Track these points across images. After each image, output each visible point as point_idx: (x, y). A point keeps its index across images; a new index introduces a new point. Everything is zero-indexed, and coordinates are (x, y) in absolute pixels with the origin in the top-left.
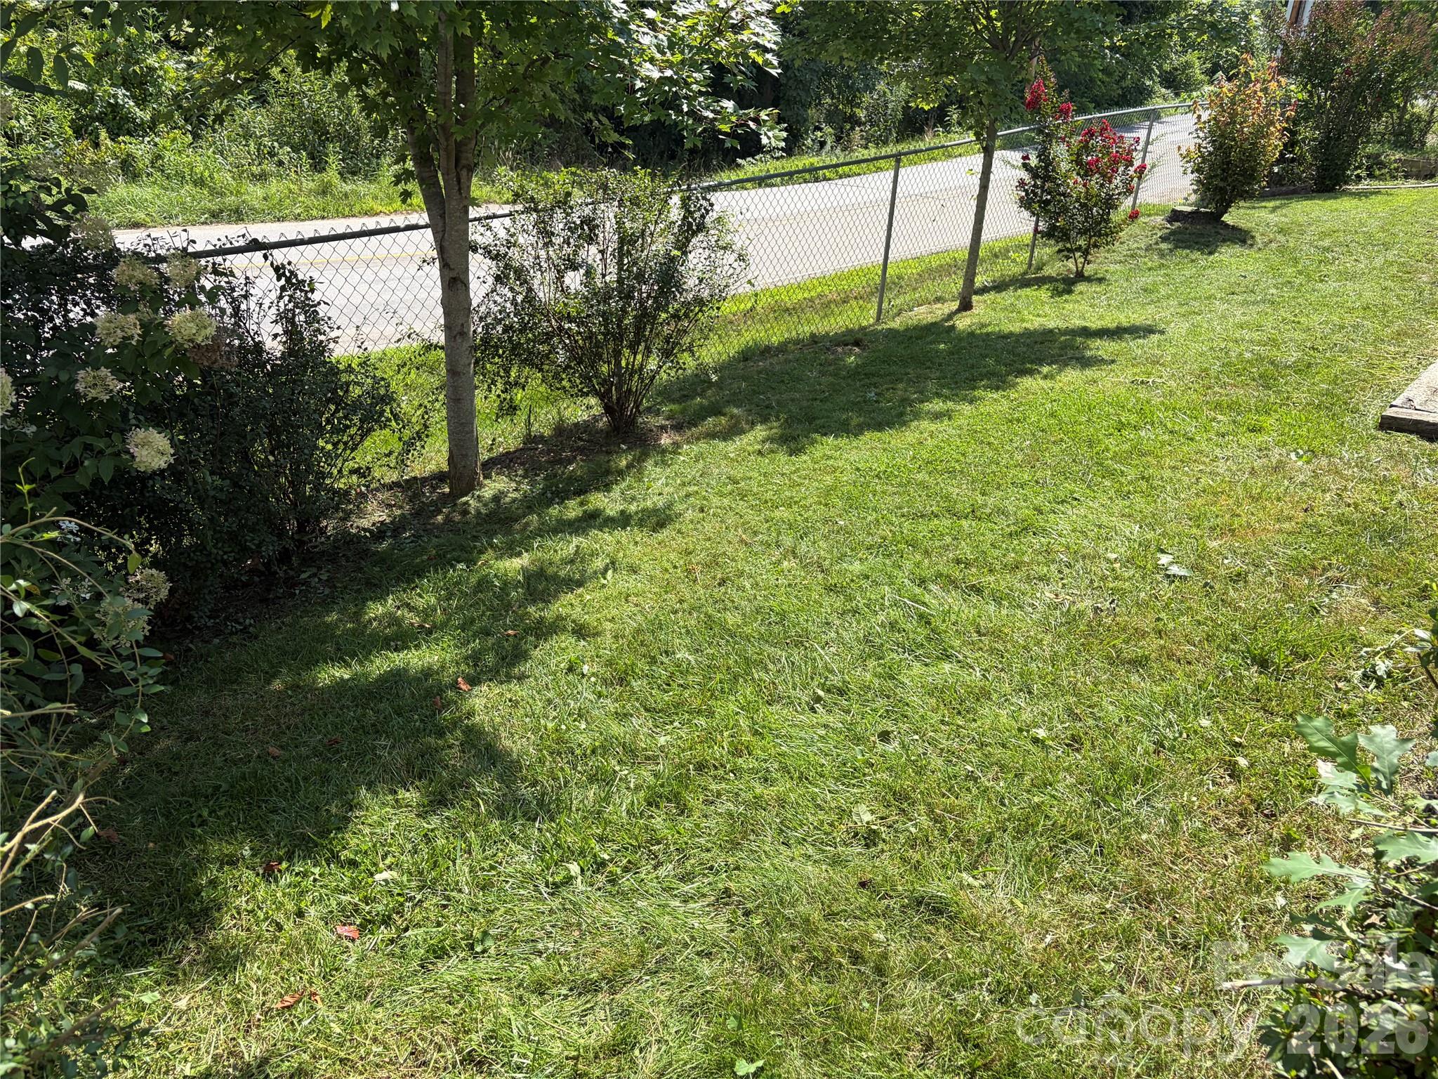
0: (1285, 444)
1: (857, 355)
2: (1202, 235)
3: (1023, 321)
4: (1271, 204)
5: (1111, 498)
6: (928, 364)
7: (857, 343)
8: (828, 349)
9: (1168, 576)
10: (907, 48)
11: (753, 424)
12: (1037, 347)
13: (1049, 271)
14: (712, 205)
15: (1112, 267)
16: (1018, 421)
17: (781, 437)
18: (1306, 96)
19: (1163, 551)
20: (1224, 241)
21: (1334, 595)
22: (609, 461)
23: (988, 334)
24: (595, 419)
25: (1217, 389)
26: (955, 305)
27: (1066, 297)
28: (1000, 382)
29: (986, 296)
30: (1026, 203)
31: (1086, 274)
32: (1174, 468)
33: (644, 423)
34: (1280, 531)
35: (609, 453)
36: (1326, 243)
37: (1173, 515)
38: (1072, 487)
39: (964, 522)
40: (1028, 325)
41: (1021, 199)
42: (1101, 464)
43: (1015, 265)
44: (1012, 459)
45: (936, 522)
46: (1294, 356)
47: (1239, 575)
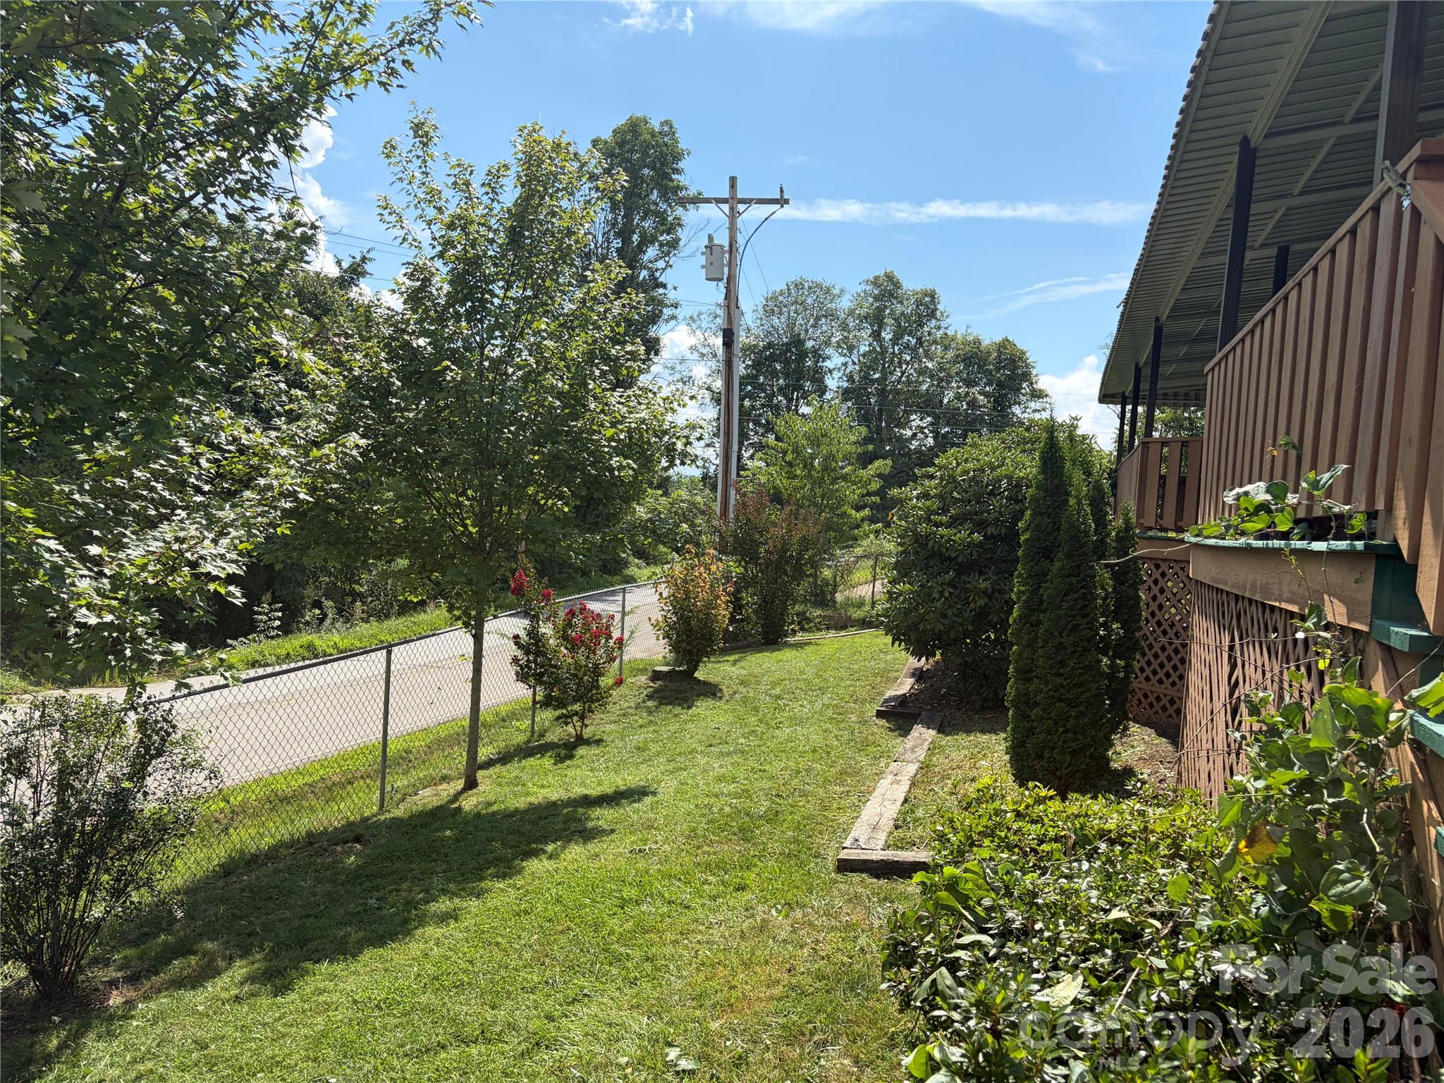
0: (767, 900)
1: (358, 855)
2: (679, 692)
3: (528, 794)
4: (732, 658)
5: (619, 988)
6: (434, 856)
7: (358, 839)
8: (326, 850)
9: (678, 1073)
10: (389, 552)
11: (231, 959)
12: (542, 823)
13: (551, 737)
14: (174, 727)
15: (609, 728)
16: (526, 913)
17: (264, 973)
18: (742, 570)
19: (670, 1045)
20: (698, 695)
21: (823, 1062)
22: (32, 1045)
23: (494, 814)
24: (20, 984)
25: (706, 848)
26: (460, 784)
27: (568, 762)
28: (507, 869)
29: (492, 771)
30: (522, 677)
31: (585, 737)
32: (675, 943)
33: (88, 980)
34: (771, 998)
35: (34, 1032)
36: (777, 691)
37: (677, 997)
38: (581, 981)
39: (474, 1050)
40: (533, 799)
41: (517, 673)
42: (606, 951)
43: (518, 734)
44: (520, 958)
45: (443, 1055)
46: (763, 806)
47: (740, 1058)
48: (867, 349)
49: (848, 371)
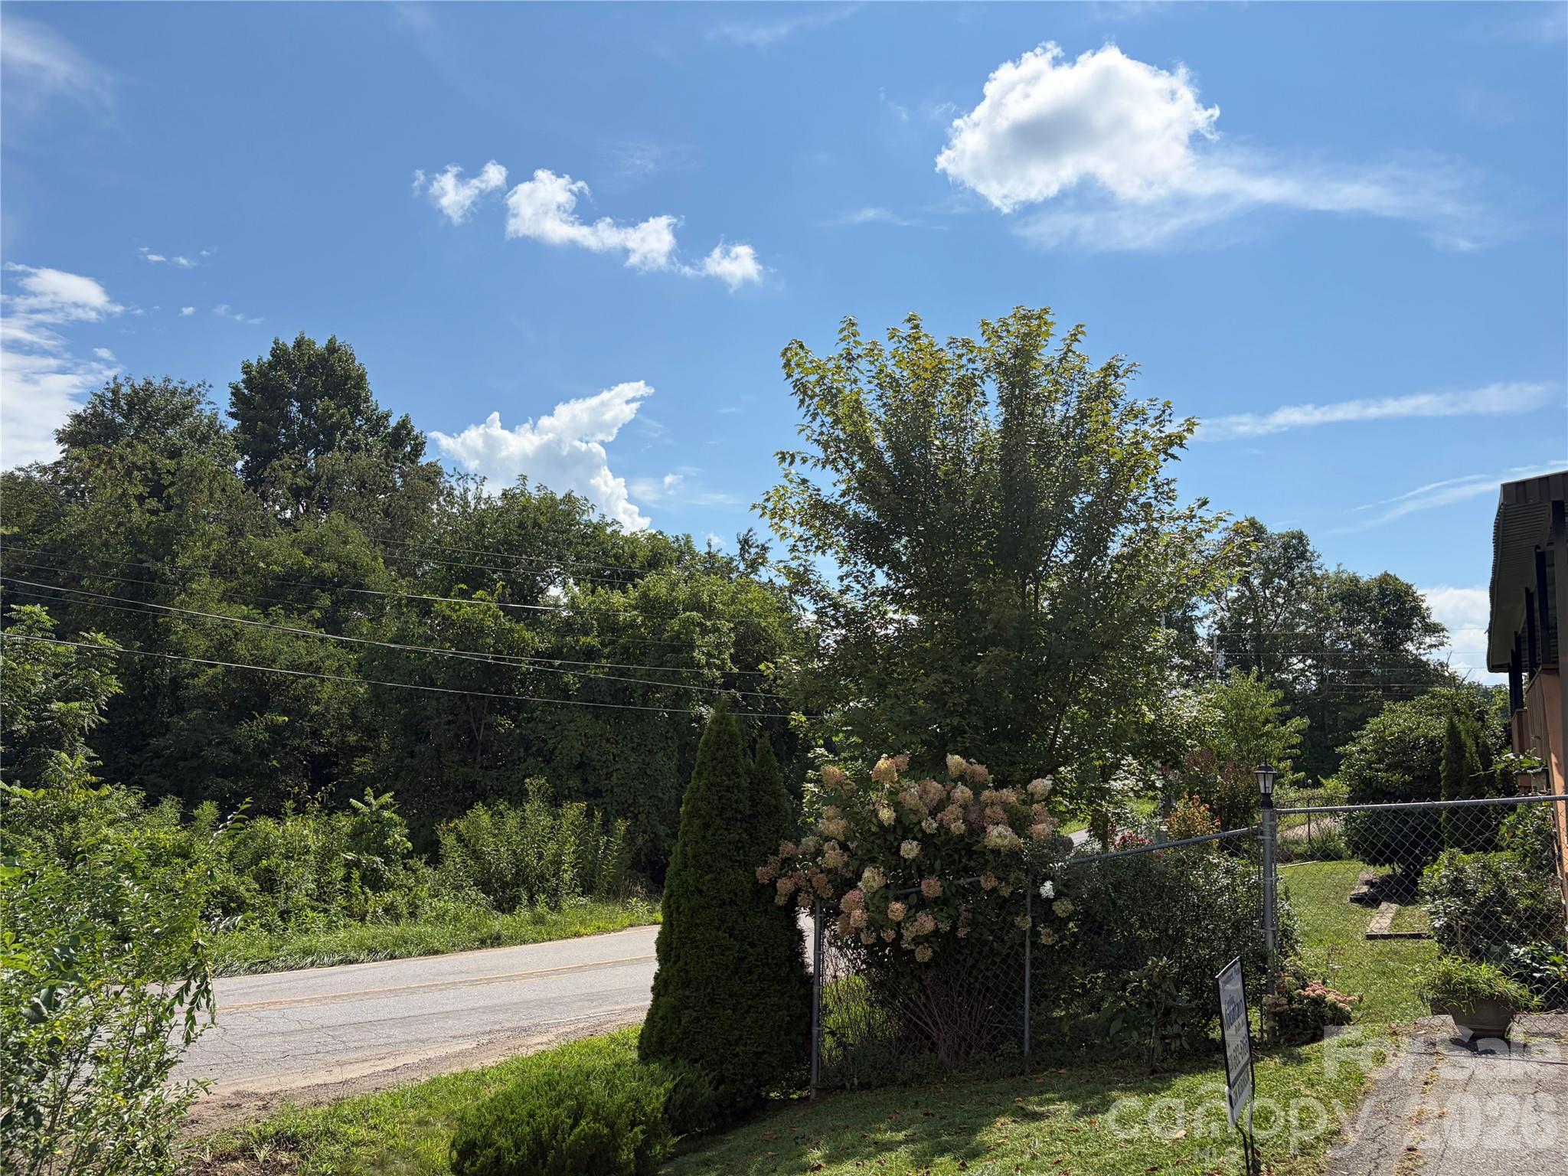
48: (1236, 595)
49: (1217, 618)
